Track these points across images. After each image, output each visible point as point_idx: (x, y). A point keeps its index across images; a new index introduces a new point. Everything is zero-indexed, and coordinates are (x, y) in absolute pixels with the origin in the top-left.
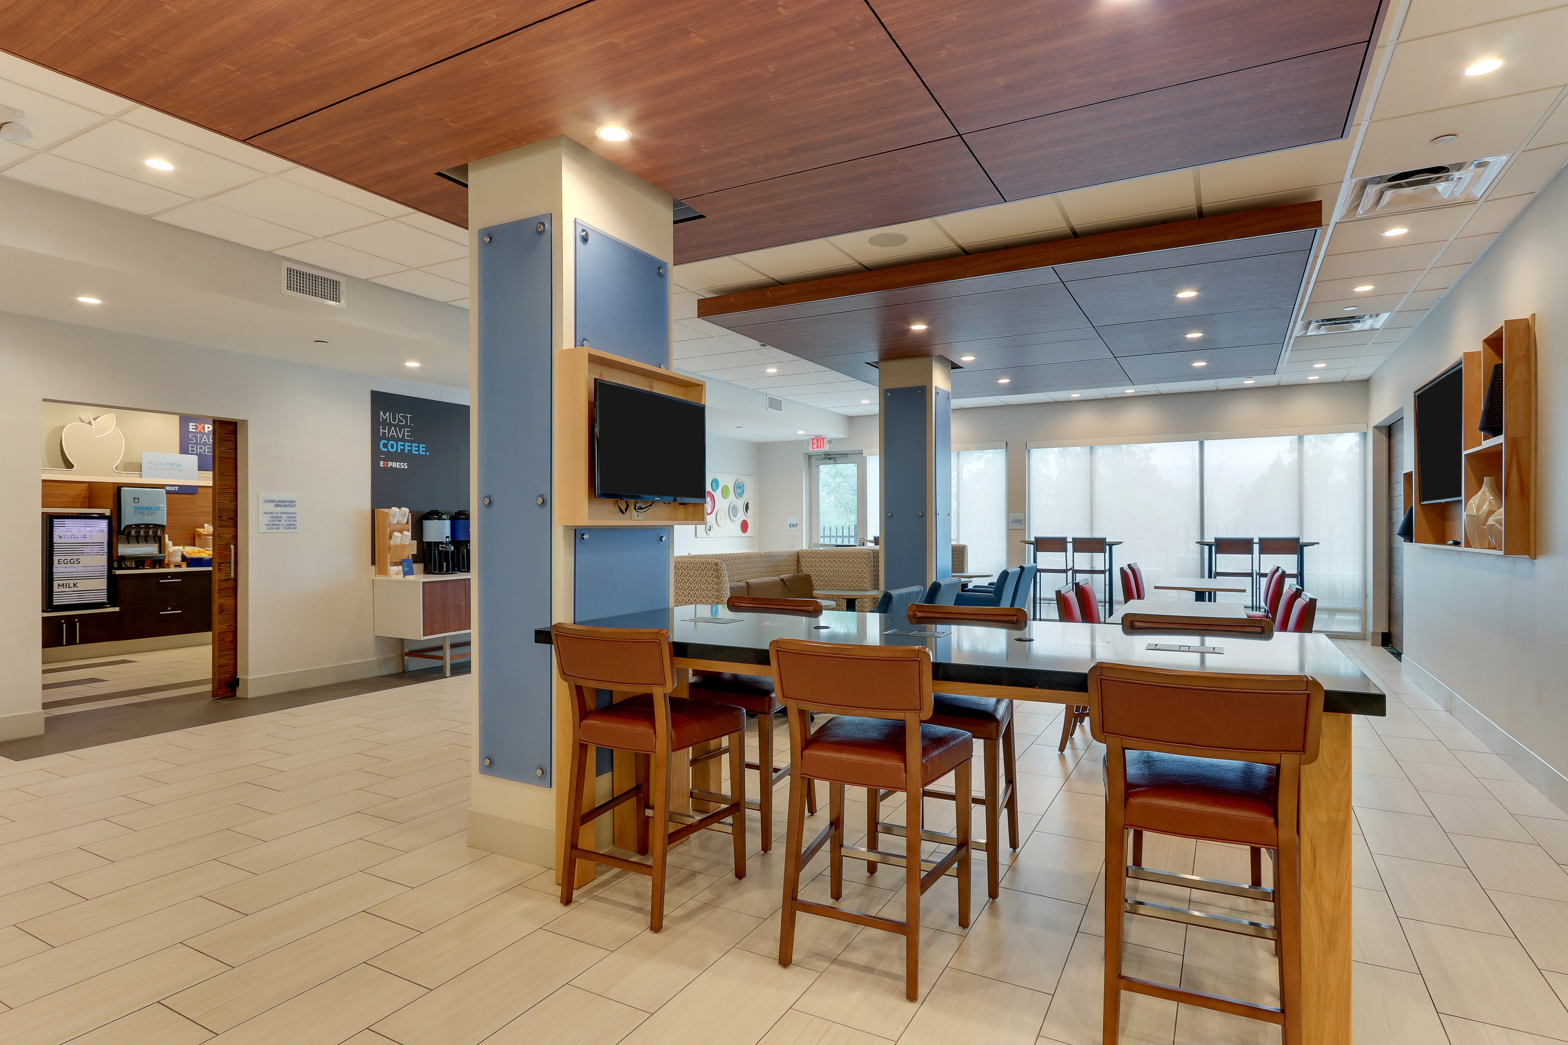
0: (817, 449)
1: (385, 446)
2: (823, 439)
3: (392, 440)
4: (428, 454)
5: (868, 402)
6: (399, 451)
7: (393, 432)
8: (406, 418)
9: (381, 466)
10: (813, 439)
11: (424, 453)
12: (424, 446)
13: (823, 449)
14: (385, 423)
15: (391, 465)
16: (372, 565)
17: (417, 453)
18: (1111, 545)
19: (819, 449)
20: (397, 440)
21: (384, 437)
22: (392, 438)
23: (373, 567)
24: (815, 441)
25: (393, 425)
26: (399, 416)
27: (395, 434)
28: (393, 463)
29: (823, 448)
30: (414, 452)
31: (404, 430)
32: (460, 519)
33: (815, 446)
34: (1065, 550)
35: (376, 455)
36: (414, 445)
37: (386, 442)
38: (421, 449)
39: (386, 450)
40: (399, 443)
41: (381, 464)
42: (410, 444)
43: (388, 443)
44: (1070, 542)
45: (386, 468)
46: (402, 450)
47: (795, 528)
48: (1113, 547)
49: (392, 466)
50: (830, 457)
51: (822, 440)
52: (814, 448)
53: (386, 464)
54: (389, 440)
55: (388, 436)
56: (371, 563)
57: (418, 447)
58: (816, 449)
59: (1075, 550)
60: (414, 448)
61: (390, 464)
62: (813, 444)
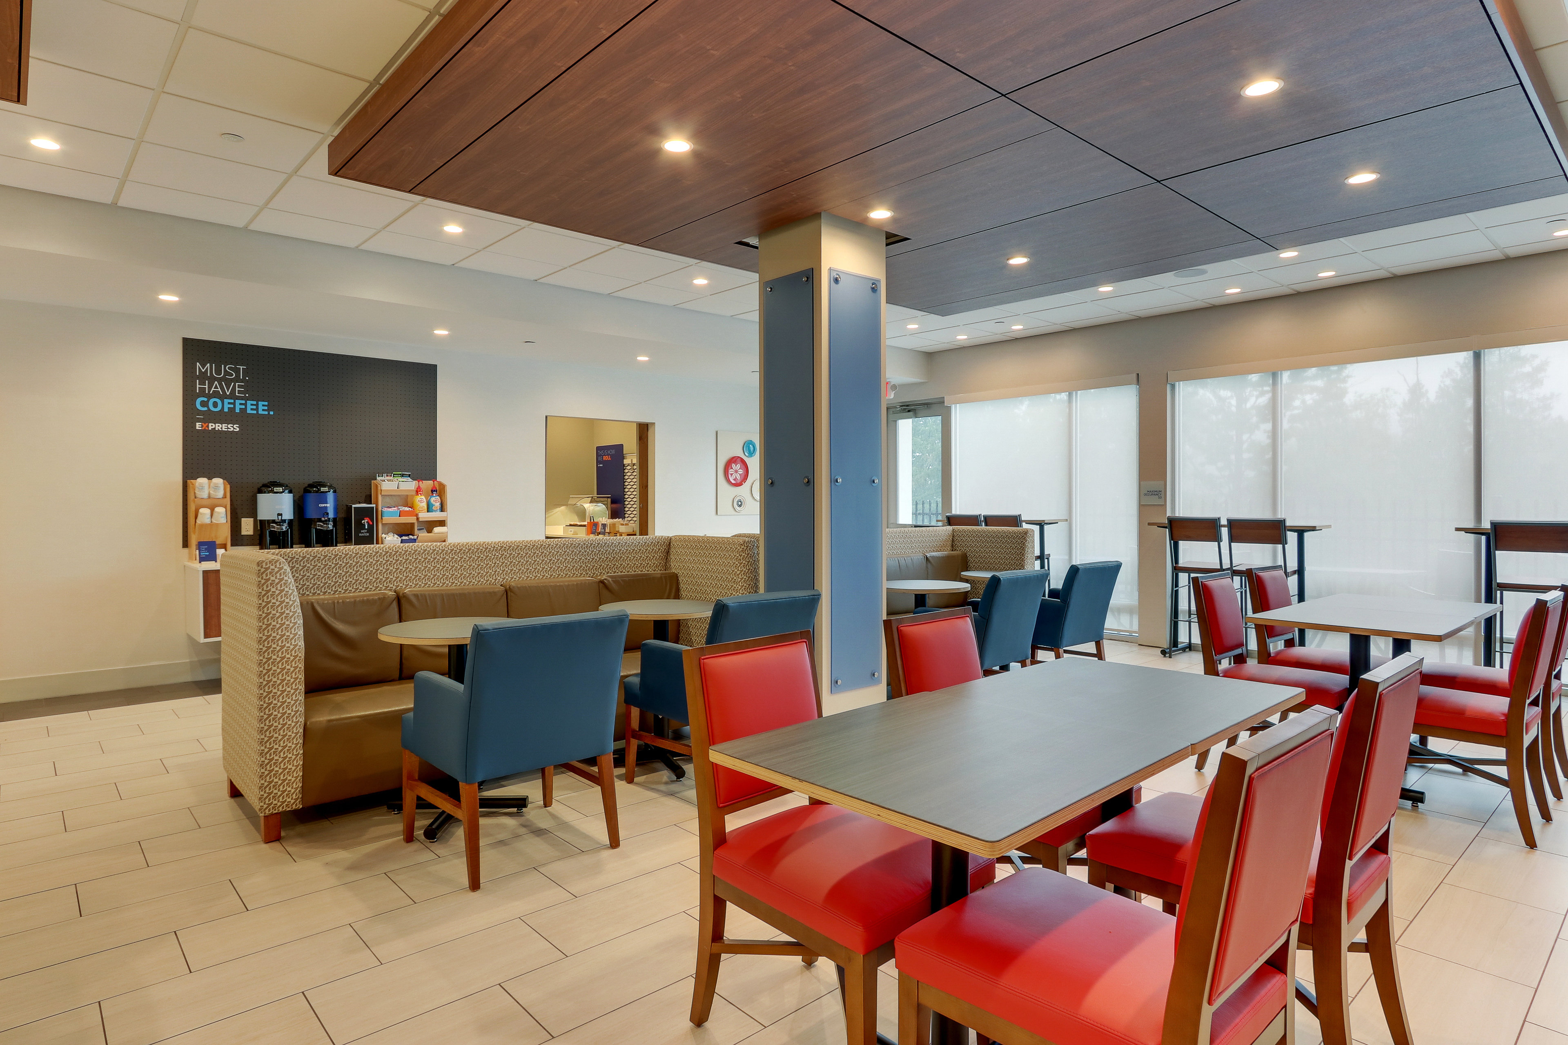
1: (203, 404)
3: (215, 398)
4: (272, 413)
6: (226, 410)
7: (216, 387)
8: (237, 371)
9: (197, 428)
11: (266, 413)
12: (266, 403)
14: (203, 377)
15: (213, 427)
16: (183, 547)
17: (255, 412)
18: (1300, 532)
20: (223, 397)
21: (202, 393)
22: (216, 394)
23: (186, 550)
25: (216, 379)
26: (226, 368)
27: (219, 390)
28: (217, 425)
30: (249, 411)
31: (234, 386)
32: (310, 492)
34: (1217, 538)
35: (189, 414)
36: (249, 403)
37: (206, 399)
38: (261, 408)
39: (206, 409)
40: (226, 401)
41: (198, 426)
42: (243, 402)
43: (208, 401)
44: (1224, 526)
45: (205, 432)
46: (231, 409)
48: (1306, 534)
49: (215, 428)
50: (909, 409)
53: (205, 426)
54: (210, 397)
55: (209, 392)
56: (182, 546)
57: (257, 405)
59: (1232, 539)
60: (249, 407)
61: (211, 426)
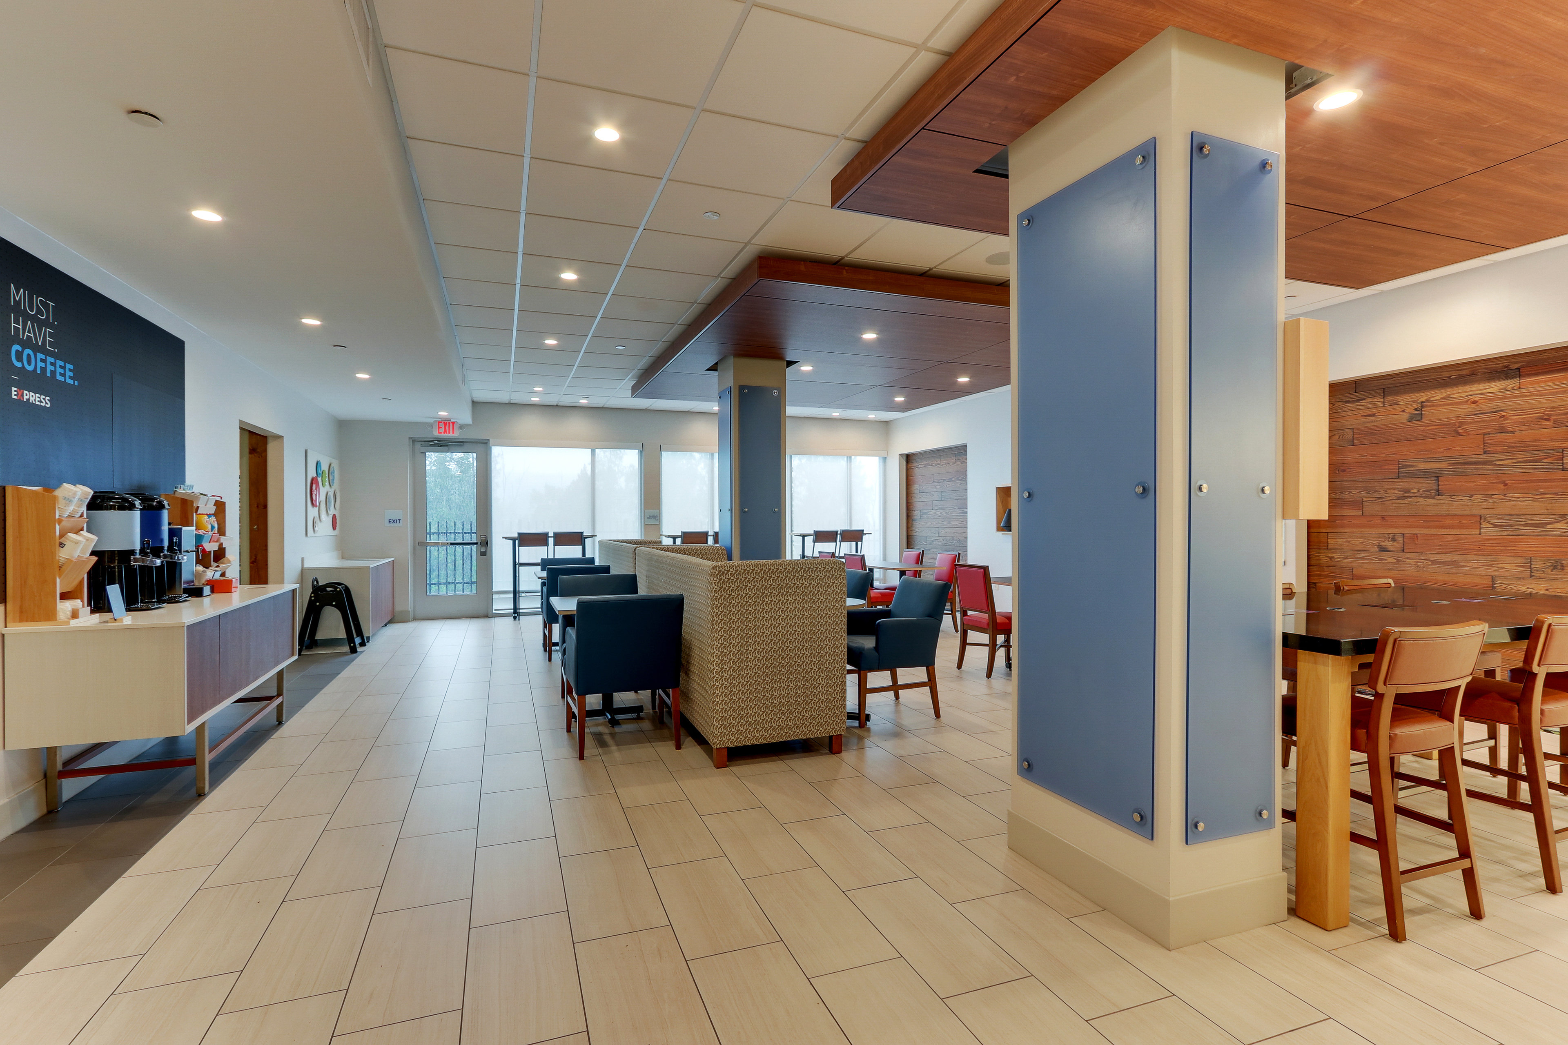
0: (445, 434)
1: (19, 357)
2: (453, 423)
3: (28, 348)
4: (77, 384)
5: (541, 389)
6: (38, 371)
7: (29, 330)
8: (46, 306)
9: (14, 396)
10: (439, 422)
11: (71, 382)
12: (72, 366)
13: (453, 435)
14: (20, 311)
15: (27, 397)
17: (63, 379)
19: (448, 435)
20: (35, 349)
21: (18, 339)
22: (29, 342)
24: (442, 425)
25: (29, 316)
27: (32, 335)
28: (31, 393)
29: (453, 433)
30: (58, 377)
31: (45, 330)
33: (442, 430)
35: (7, 373)
36: (58, 362)
37: (20, 350)
38: (69, 374)
39: (21, 365)
40: (39, 356)
41: (14, 393)
42: (53, 360)
43: (23, 352)
45: (20, 402)
46: (44, 370)
47: (398, 524)
49: (29, 399)
50: (442, 445)
51: (451, 425)
52: (441, 433)
53: (20, 393)
54: (24, 346)
55: (24, 338)
57: (64, 368)
58: (443, 434)
60: (59, 370)
61: (26, 395)
62: (439, 428)
